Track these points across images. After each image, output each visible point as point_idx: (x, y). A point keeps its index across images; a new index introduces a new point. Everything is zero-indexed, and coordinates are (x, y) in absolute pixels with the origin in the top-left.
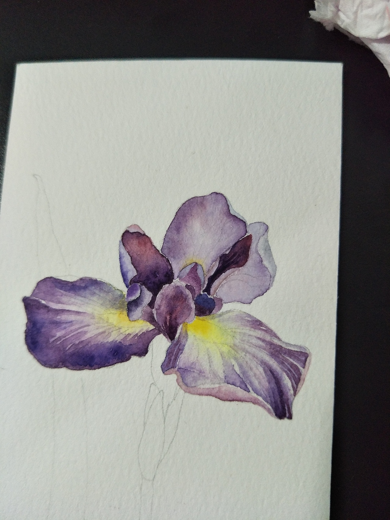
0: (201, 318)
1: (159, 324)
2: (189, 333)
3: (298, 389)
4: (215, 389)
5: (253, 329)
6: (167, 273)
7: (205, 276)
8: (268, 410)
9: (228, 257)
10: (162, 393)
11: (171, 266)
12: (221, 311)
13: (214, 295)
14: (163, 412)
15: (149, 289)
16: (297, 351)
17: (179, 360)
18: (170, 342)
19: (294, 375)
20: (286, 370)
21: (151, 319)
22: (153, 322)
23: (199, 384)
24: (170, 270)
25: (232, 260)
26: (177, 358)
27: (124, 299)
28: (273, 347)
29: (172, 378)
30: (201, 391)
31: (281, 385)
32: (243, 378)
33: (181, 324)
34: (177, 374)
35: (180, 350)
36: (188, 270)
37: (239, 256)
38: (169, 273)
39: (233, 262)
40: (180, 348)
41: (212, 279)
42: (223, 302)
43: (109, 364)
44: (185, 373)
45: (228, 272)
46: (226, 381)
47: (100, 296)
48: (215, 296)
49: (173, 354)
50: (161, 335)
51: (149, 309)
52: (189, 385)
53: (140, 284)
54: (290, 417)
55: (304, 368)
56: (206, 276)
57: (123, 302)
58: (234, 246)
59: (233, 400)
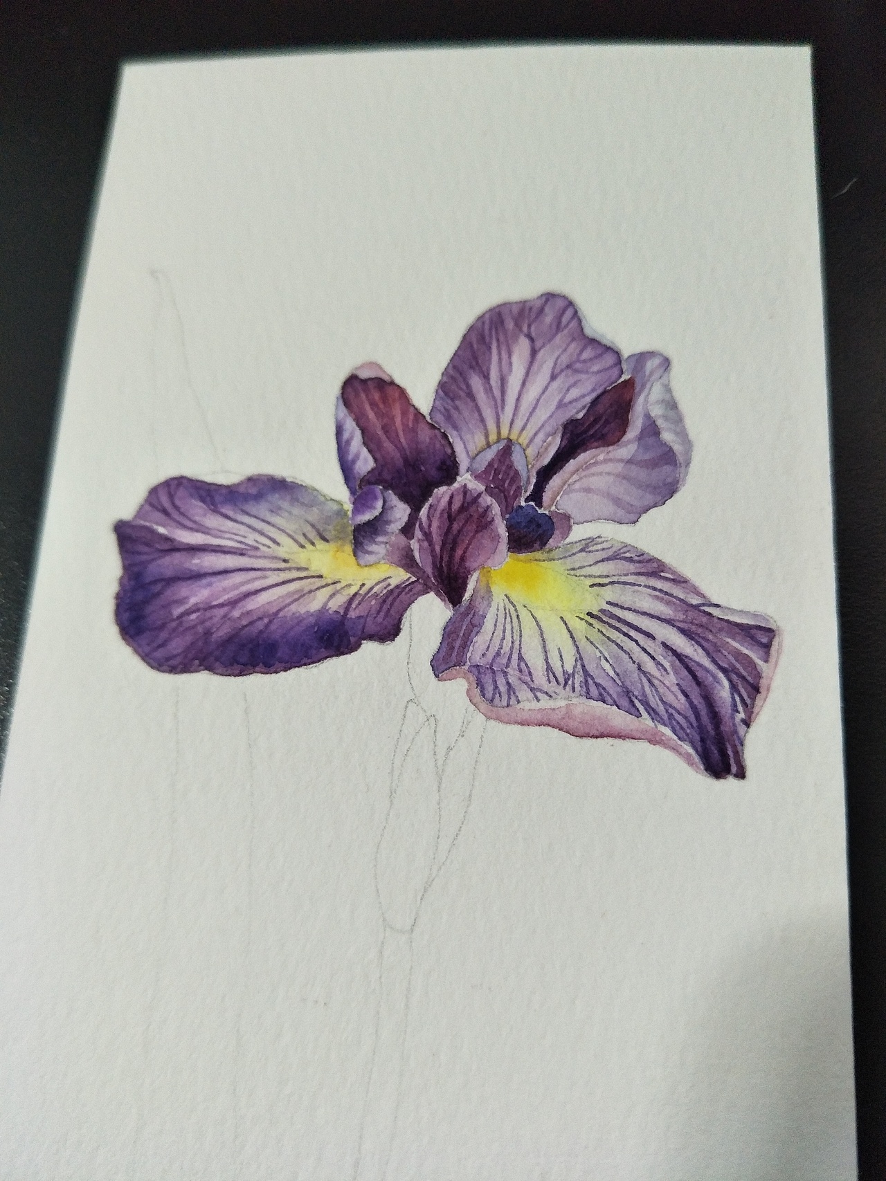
0: (522, 556)
1: (424, 572)
2: (494, 589)
3: (756, 710)
4: (557, 712)
6: (443, 462)
7: (530, 466)
8: (687, 758)
9: (582, 424)
10: (432, 719)
11: (452, 448)
12: (568, 540)
13: (550, 506)
14: (436, 766)
15: (404, 497)
16: (749, 625)
17: (471, 648)
18: (452, 608)
19: (744, 677)
20: (724, 666)
21: (408, 561)
22: (412, 566)
24: (450, 457)
25: (591, 432)
26: (468, 643)
27: (345, 521)
28: (690, 615)
29: (458, 687)
30: (525, 716)
31: (715, 702)
33: (475, 570)
34: (468, 680)
35: (474, 626)
36: (490, 455)
37: (607, 422)
38: (449, 463)
39: (592, 436)
40: (475, 621)
41: (546, 474)
42: (572, 521)
43: (310, 660)
44: (487, 676)
45: (583, 457)
46: (583, 693)
47: (290, 513)
48: (553, 508)
49: (458, 636)
50: (432, 595)
51: (402, 540)
53: (381, 487)
54: (741, 775)
55: (766, 661)
56: (533, 466)
57: (344, 527)
58: (594, 402)
59: (602, 736)
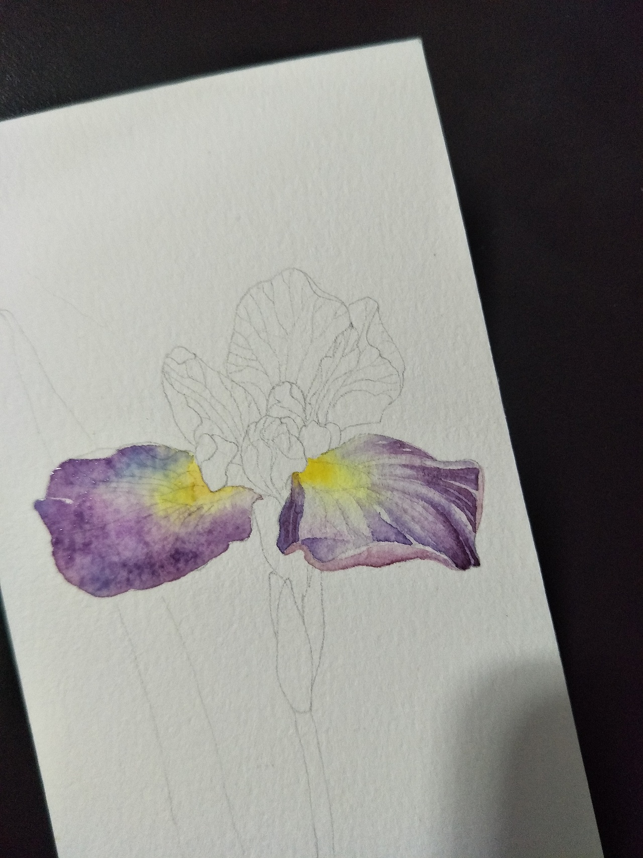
3: (477, 521)
4: (362, 555)
5: (393, 455)
7: (305, 397)
8: (445, 562)
10: (288, 581)
14: (298, 610)
16: (462, 469)
17: (300, 529)
19: (466, 503)
20: (454, 499)
23: (338, 553)
26: (297, 527)
28: (426, 471)
29: (298, 556)
30: (344, 563)
31: (453, 522)
32: (398, 528)
34: (303, 549)
35: (297, 513)
40: (298, 510)
44: (315, 544)
46: (375, 539)
49: (289, 523)
52: (324, 560)
54: (477, 564)
55: (477, 490)
59: (392, 562)
